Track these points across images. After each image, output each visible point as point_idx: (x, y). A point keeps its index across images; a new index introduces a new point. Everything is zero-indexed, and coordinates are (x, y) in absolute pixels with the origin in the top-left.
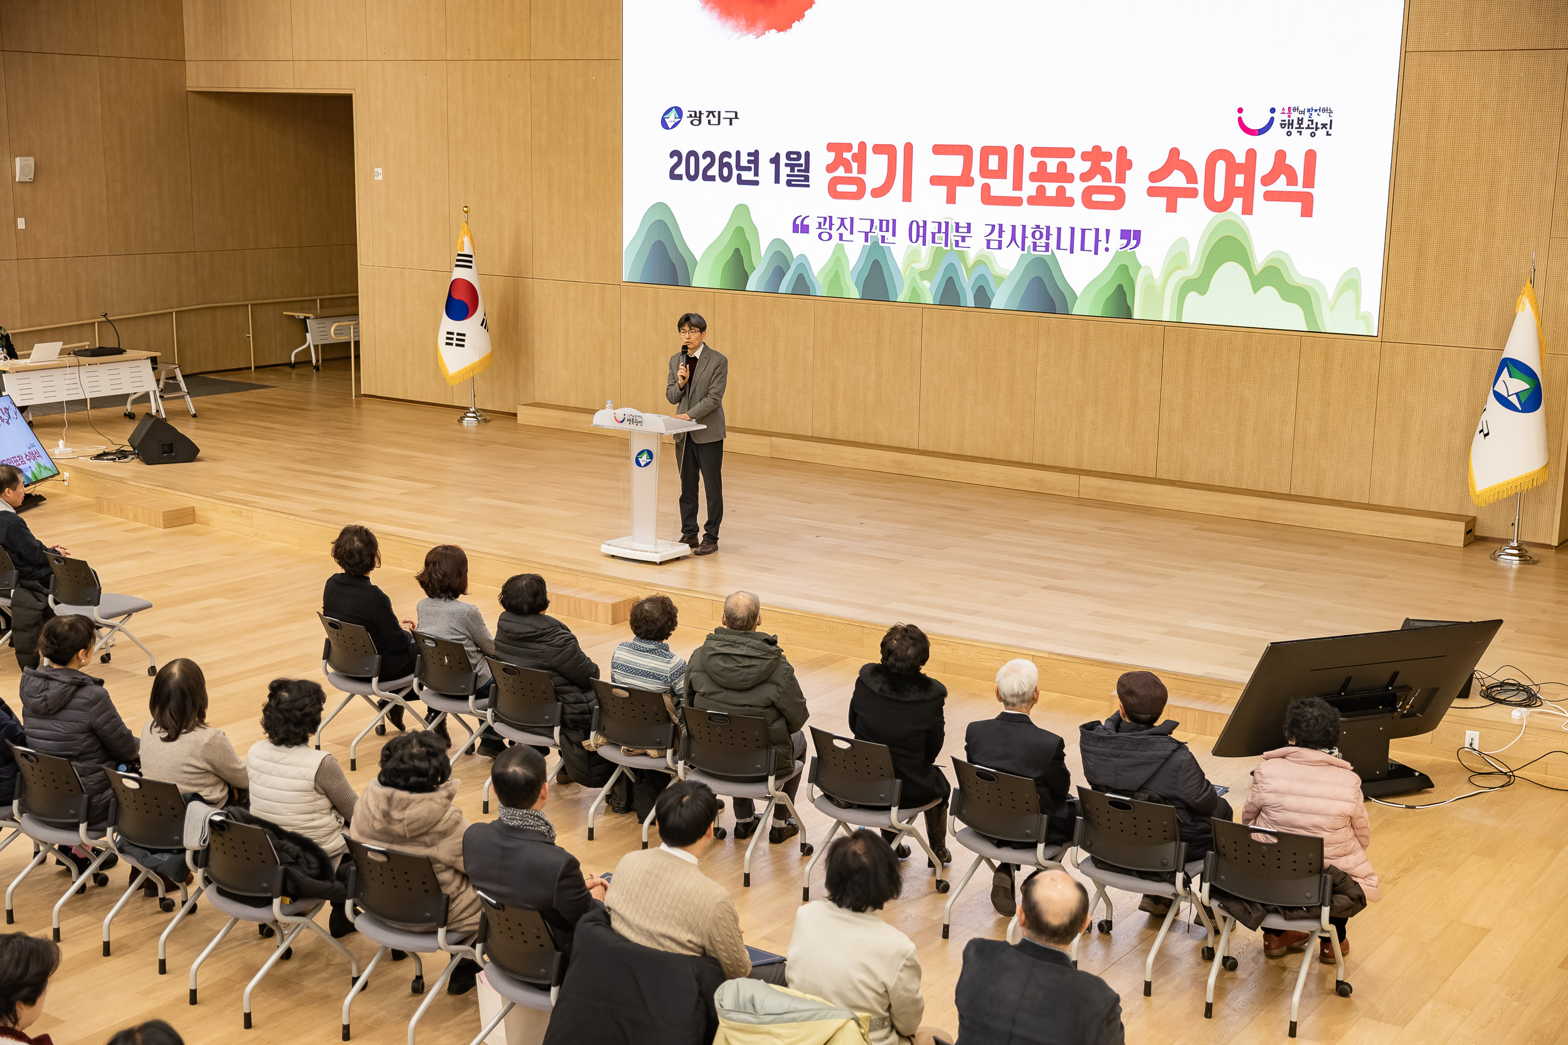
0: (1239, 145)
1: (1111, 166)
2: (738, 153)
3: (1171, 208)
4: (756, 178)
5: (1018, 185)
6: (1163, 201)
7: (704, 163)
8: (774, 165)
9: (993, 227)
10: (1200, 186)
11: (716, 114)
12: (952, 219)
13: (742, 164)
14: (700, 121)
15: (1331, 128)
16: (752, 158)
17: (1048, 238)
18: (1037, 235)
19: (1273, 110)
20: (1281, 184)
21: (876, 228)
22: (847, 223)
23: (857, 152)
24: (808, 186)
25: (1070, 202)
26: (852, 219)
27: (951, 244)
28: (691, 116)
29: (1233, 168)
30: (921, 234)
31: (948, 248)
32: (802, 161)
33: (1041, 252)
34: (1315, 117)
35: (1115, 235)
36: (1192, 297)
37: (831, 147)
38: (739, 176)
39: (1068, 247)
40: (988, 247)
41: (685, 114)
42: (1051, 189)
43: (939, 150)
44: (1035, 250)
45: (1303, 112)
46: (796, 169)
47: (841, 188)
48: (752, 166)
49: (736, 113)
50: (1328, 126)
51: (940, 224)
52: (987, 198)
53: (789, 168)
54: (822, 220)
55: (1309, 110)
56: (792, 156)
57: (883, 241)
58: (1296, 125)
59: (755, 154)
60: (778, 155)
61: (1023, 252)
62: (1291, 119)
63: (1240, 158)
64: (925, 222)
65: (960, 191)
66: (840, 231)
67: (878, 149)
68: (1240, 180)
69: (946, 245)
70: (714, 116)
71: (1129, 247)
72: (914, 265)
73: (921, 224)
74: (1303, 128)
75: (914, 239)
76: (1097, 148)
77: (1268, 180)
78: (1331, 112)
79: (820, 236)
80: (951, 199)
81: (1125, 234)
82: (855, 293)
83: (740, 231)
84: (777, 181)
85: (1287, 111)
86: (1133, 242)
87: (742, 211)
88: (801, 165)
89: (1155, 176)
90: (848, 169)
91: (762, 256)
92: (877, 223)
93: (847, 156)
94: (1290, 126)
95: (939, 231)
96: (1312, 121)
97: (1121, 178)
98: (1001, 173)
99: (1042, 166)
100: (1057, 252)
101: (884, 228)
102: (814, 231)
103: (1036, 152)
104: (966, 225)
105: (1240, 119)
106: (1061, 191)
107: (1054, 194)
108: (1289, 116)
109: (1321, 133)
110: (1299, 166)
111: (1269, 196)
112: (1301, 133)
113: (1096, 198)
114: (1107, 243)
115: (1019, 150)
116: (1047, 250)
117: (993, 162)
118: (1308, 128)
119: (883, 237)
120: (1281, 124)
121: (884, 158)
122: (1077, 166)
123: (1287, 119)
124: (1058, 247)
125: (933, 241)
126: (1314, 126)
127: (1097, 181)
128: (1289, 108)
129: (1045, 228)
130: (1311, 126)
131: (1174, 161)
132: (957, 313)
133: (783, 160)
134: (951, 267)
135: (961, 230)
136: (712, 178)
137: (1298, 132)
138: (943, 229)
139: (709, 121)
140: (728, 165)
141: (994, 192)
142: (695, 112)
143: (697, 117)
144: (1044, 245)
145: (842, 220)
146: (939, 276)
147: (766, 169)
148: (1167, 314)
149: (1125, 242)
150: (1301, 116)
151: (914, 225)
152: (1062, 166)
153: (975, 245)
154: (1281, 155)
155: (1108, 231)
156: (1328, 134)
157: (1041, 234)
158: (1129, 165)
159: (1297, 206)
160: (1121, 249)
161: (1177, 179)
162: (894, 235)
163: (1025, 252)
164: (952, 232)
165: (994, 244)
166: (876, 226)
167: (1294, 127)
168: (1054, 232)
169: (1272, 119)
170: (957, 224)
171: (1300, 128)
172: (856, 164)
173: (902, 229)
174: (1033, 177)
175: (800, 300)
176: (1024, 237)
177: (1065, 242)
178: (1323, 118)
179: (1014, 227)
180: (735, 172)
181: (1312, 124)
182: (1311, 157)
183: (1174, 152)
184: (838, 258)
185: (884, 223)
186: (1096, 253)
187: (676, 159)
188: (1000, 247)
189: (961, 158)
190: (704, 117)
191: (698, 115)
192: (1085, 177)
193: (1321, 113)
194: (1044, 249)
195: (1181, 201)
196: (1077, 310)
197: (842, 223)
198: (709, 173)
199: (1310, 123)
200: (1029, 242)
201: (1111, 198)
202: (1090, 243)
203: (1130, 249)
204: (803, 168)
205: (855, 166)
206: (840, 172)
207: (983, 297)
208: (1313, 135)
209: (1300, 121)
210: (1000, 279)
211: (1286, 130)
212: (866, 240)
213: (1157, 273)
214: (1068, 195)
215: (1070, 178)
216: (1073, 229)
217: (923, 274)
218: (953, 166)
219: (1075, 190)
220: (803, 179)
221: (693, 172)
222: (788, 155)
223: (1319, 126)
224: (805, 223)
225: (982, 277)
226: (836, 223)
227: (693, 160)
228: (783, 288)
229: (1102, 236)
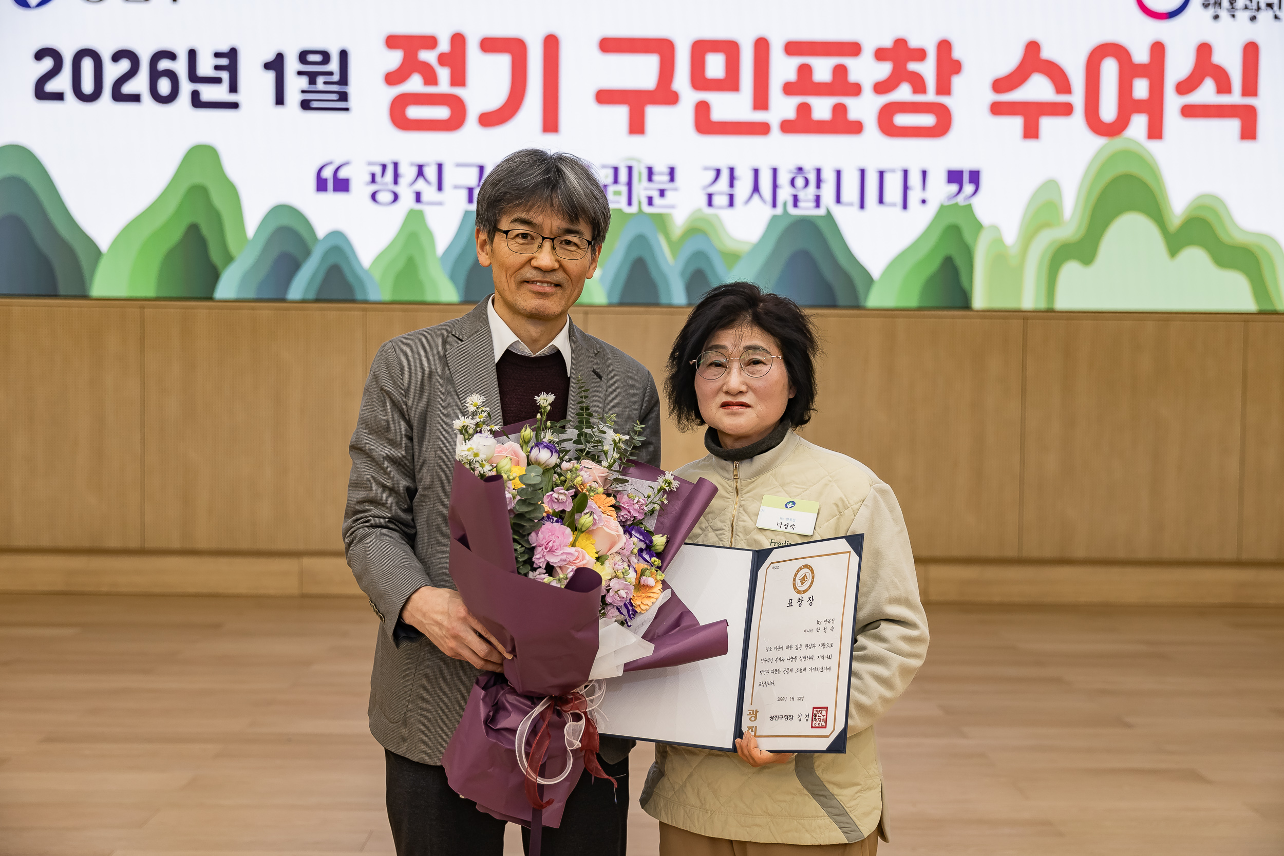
0: (1138, 34)
1: (927, 69)
2: (192, 54)
3: (1031, 132)
4: (232, 98)
5: (761, 101)
6: (1016, 123)
7: (112, 71)
8: (271, 76)
9: (718, 172)
10: (1077, 98)
12: (639, 161)
13: (201, 73)
15: (1280, 8)
16: (224, 62)
17: (818, 186)
18: (800, 182)
20: (1206, 93)
22: (431, 173)
23: (447, 50)
24: (347, 109)
25: (856, 128)
26: (440, 167)
27: (640, 203)
29: (1129, 71)
31: (634, 209)
32: (334, 66)
33: (807, 209)
35: (938, 179)
36: (1071, 270)
37: (393, 42)
38: (195, 95)
39: (856, 198)
40: (710, 203)
42: (822, 108)
43: (609, 45)
44: (795, 205)
47: (414, 112)
50: (1276, 6)
51: (616, 170)
52: (705, 124)
53: (303, 82)
54: (378, 170)
56: (312, 58)
58: (1226, 6)
59: (232, 54)
60: (280, 57)
61: (775, 210)
63: (1141, 56)
65: (654, 114)
66: (417, 187)
67: (490, 45)
68: (1141, 89)
69: (630, 203)
71: (962, 196)
74: (1237, 9)
76: (901, 43)
77: (1184, 88)
79: (374, 196)
80: (637, 126)
81: (954, 177)
82: (449, 294)
83: (199, 193)
84: (280, 100)
86: (969, 188)
87: (203, 156)
88: (331, 74)
89: (1000, 85)
90: (430, 78)
91: (250, 238)
93: (428, 56)
94: (1218, 6)
95: (616, 181)
97: (944, 88)
98: (730, 83)
99: (805, 71)
100: (836, 208)
102: (360, 188)
103: (792, 48)
104: (667, 171)
106: (839, 110)
107: (827, 116)
109: (1265, 16)
110: (1233, 65)
111: (1192, 111)
112: (1233, 16)
113: (901, 120)
114: (924, 191)
115: (762, 46)
116: (818, 206)
117: (715, 66)
118: (1246, 8)
120: (1203, 4)
121: (503, 62)
122: (866, 70)
124: (838, 200)
126: (1254, 6)
127: (904, 93)
129: (814, 171)
130: (1249, 6)
131: (1033, 63)
133: (292, 65)
134: (640, 240)
135: (656, 178)
136: (136, 98)
137: (1231, 14)
138: (623, 176)
140: (171, 74)
141: (717, 115)
144: (813, 197)
145: (420, 167)
147: (256, 82)
148: (1030, 300)
149: (954, 188)
152: (840, 71)
153: (685, 202)
154: (1204, 50)
155: (924, 173)
156: (1276, 17)
157: (807, 180)
158: (957, 67)
159: (1233, 126)
160: (947, 199)
161: (1038, 89)
163: (779, 209)
164: (640, 180)
165: (721, 200)
167: (1224, 8)
168: (829, 177)
170: (650, 171)
171: (1233, 8)
172: (446, 71)
174: (789, 89)
175: (332, 313)
176: (775, 186)
177: (850, 190)
179: (756, 172)
180: (186, 88)
181: (1251, 4)
182: (1251, 52)
183: (1033, 48)
184: (414, 233)
186: (905, 206)
187: (47, 64)
188: (731, 204)
189: (653, 59)
192: (881, 88)
194: (813, 204)
195: (1047, 124)
196: (874, 300)
197: (421, 174)
198: (127, 88)
199: (1247, 2)
200: (785, 194)
201: (928, 120)
202: (893, 193)
203: (964, 198)
204: (336, 78)
205: (444, 74)
206: (415, 84)
208: (1253, 18)
210: (733, 257)
211: (1211, 11)
212: (470, 200)
213: (1011, 235)
214: (853, 115)
215: (855, 90)
216: (863, 172)
218: (638, 72)
219: (864, 108)
220: (334, 97)
221: (88, 86)
222: (303, 57)
223: (1263, 5)
224: (342, 174)
225: (699, 255)
226: (408, 172)
227: (87, 65)
228: (296, 291)
229: (915, 180)
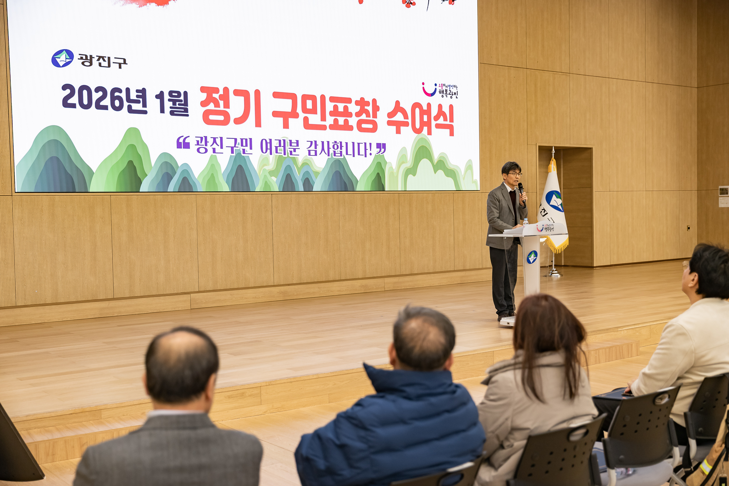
0: (424, 101)
1: (370, 108)
2: (128, 90)
3: (398, 132)
4: (144, 109)
5: (323, 118)
6: (394, 128)
7: (96, 96)
8: (159, 100)
9: (312, 142)
10: (410, 121)
11: (106, 59)
12: (287, 138)
13: (131, 98)
14: (91, 64)
16: (141, 94)
17: (341, 149)
18: (336, 147)
19: (436, 85)
20: (441, 121)
21: (239, 144)
22: (218, 141)
23: (222, 93)
24: (188, 115)
25: (351, 128)
26: (221, 138)
27: (288, 153)
28: (82, 58)
29: (423, 113)
30: (269, 147)
31: (286, 156)
32: (182, 98)
34: (451, 89)
35: (374, 146)
36: (410, 178)
37: (203, 89)
38: (129, 107)
39: (352, 154)
40: (309, 154)
41: (76, 56)
42: (341, 121)
43: (277, 95)
45: (447, 87)
46: (177, 103)
47: (212, 117)
48: (141, 100)
49: (125, 60)
50: (456, 94)
51: (280, 141)
52: (307, 125)
53: (172, 103)
54: (199, 139)
55: (449, 86)
56: (174, 94)
57: (244, 153)
58: (445, 93)
59: (144, 91)
60: (162, 93)
61: (329, 157)
62: (443, 89)
63: (425, 108)
64: (271, 140)
65: (291, 121)
66: (213, 147)
67: (237, 93)
68: (425, 118)
69: (285, 154)
70: (104, 61)
71: (381, 152)
72: (265, 167)
73: (268, 141)
74: (447, 94)
75: (264, 151)
76: (362, 99)
77: (437, 118)
78: (457, 87)
79: (198, 150)
80: (286, 126)
81: (379, 146)
82: (226, 188)
83: (132, 147)
84: (162, 111)
85: (441, 86)
86: (383, 150)
87: (133, 132)
88: (181, 101)
89: (391, 115)
90: (217, 105)
91: (153, 166)
92: (239, 141)
93: (216, 96)
94: (443, 93)
95: (280, 146)
96: (450, 91)
97: (375, 116)
98: (314, 111)
99: (336, 107)
100: (346, 156)
101: (244, 144)
102: (193, 147)
103: (333, 99)
104: (296, 142)
105: (423, 88)
106: (346, 121)
107: (343, 124)
108: (442, 88)
109: (454, 97)
110: (447, 112)
111: (438, 126)
112: (447, 96)
113: (363, 126)
114: (371, 151)
115: (323, 97)
116: (341, 155)
117: (309, 104)
118: (449, 94)
119: (244, 150)
120: (439, 92)
121: (242, 99)
122: (353, 108)
123: (441, 89)
124: (347, 154)
125: (277, 152)
126: (451, 93)
127: (364, 117)
128: (442, 84)
129: (339, 143)
130: (450, 93)
131: (398, 108)
132: (293, 196)
133: (167, 97)
134: (289, 167)
135: (293, 144)
136: (105, 108)
137: (446, 96)
138: (282, 144)
139: (100, 65)
140: (120, 99)
141: (310, 122)
142: (86, 56)
143: (87, 60)
144: (340, 152)
145: (215, 139)
146: (281, 174)
147: (153, 103)
148: (400, 187)
149: (379, 149)
150: (446, 88)
151: (264, 142)
152: (346, 108)
153: (302, 154)
154: (440, 106)
155: (370, 144)
156: (457, 98)
157: (338, 146)
158: (378, 108)
159: (448, 131)
160: (377, 153)
161: (399, 117)
162: (251, 148)
163: (330, 157)
164: (288, 146)
165: (313, 153)
166: (239, 143)
167: (444, 94)
168: (344, 145)
169: (436, 89)
170: (291, 141)
171: (446, 94)
172: (223, 101)
173: (256, 145)
174: (332, 114)
175: (184, 196)
176: (329, 148)
177: (350, 151)
178: (454, 90)
179: (323, 143)
180: (126, 104)
181: (451, 92)
182: (451, 107)
183: (398, 103)
184: (213, 165)
185: (244, 141)
186: (366, 156)
187: (68, 91)
188: (316, 155)
189: (290, 101)
190: (95, 61)
191: (89, 58)
192: (358, 114)
193: (453, 88)
194: (339, 155)
195: (402, 128)
196: (358, 188)
197: (215, 141)
198: (102, 103)
199: (450, 92)
200: (331, 151)
201: (370, 126)
202: (362, 152)
203: (381, 154)
204: (183, 103)
205: (221, 103)
206: (211, 106)
207: (308, 185)
208: (451, 97)
209: (446, 90)
210: (317, 173)
211: (441, 94)
212: (232, 152)
213: (394, 166)
214: (350, 124)
215: (350, 115)
216: (353, 143)
217: (272, 173)
218: (286, 105)
219: (353, 121)
220: (183, 110)
221: (85, 102)
222: (171, 93)
223: (453, 94)
224: (187, 141)
225: (307, 172)
226: (210, 141)
227: (85, 93)
228: (171, 188)
229: (368, 147)
